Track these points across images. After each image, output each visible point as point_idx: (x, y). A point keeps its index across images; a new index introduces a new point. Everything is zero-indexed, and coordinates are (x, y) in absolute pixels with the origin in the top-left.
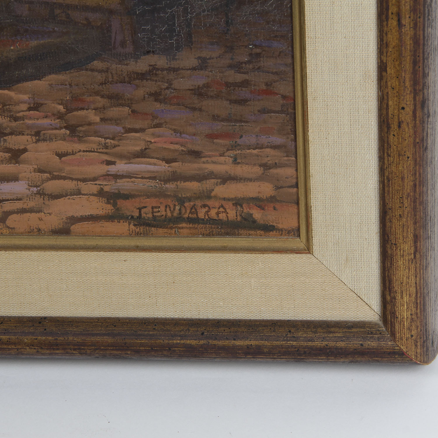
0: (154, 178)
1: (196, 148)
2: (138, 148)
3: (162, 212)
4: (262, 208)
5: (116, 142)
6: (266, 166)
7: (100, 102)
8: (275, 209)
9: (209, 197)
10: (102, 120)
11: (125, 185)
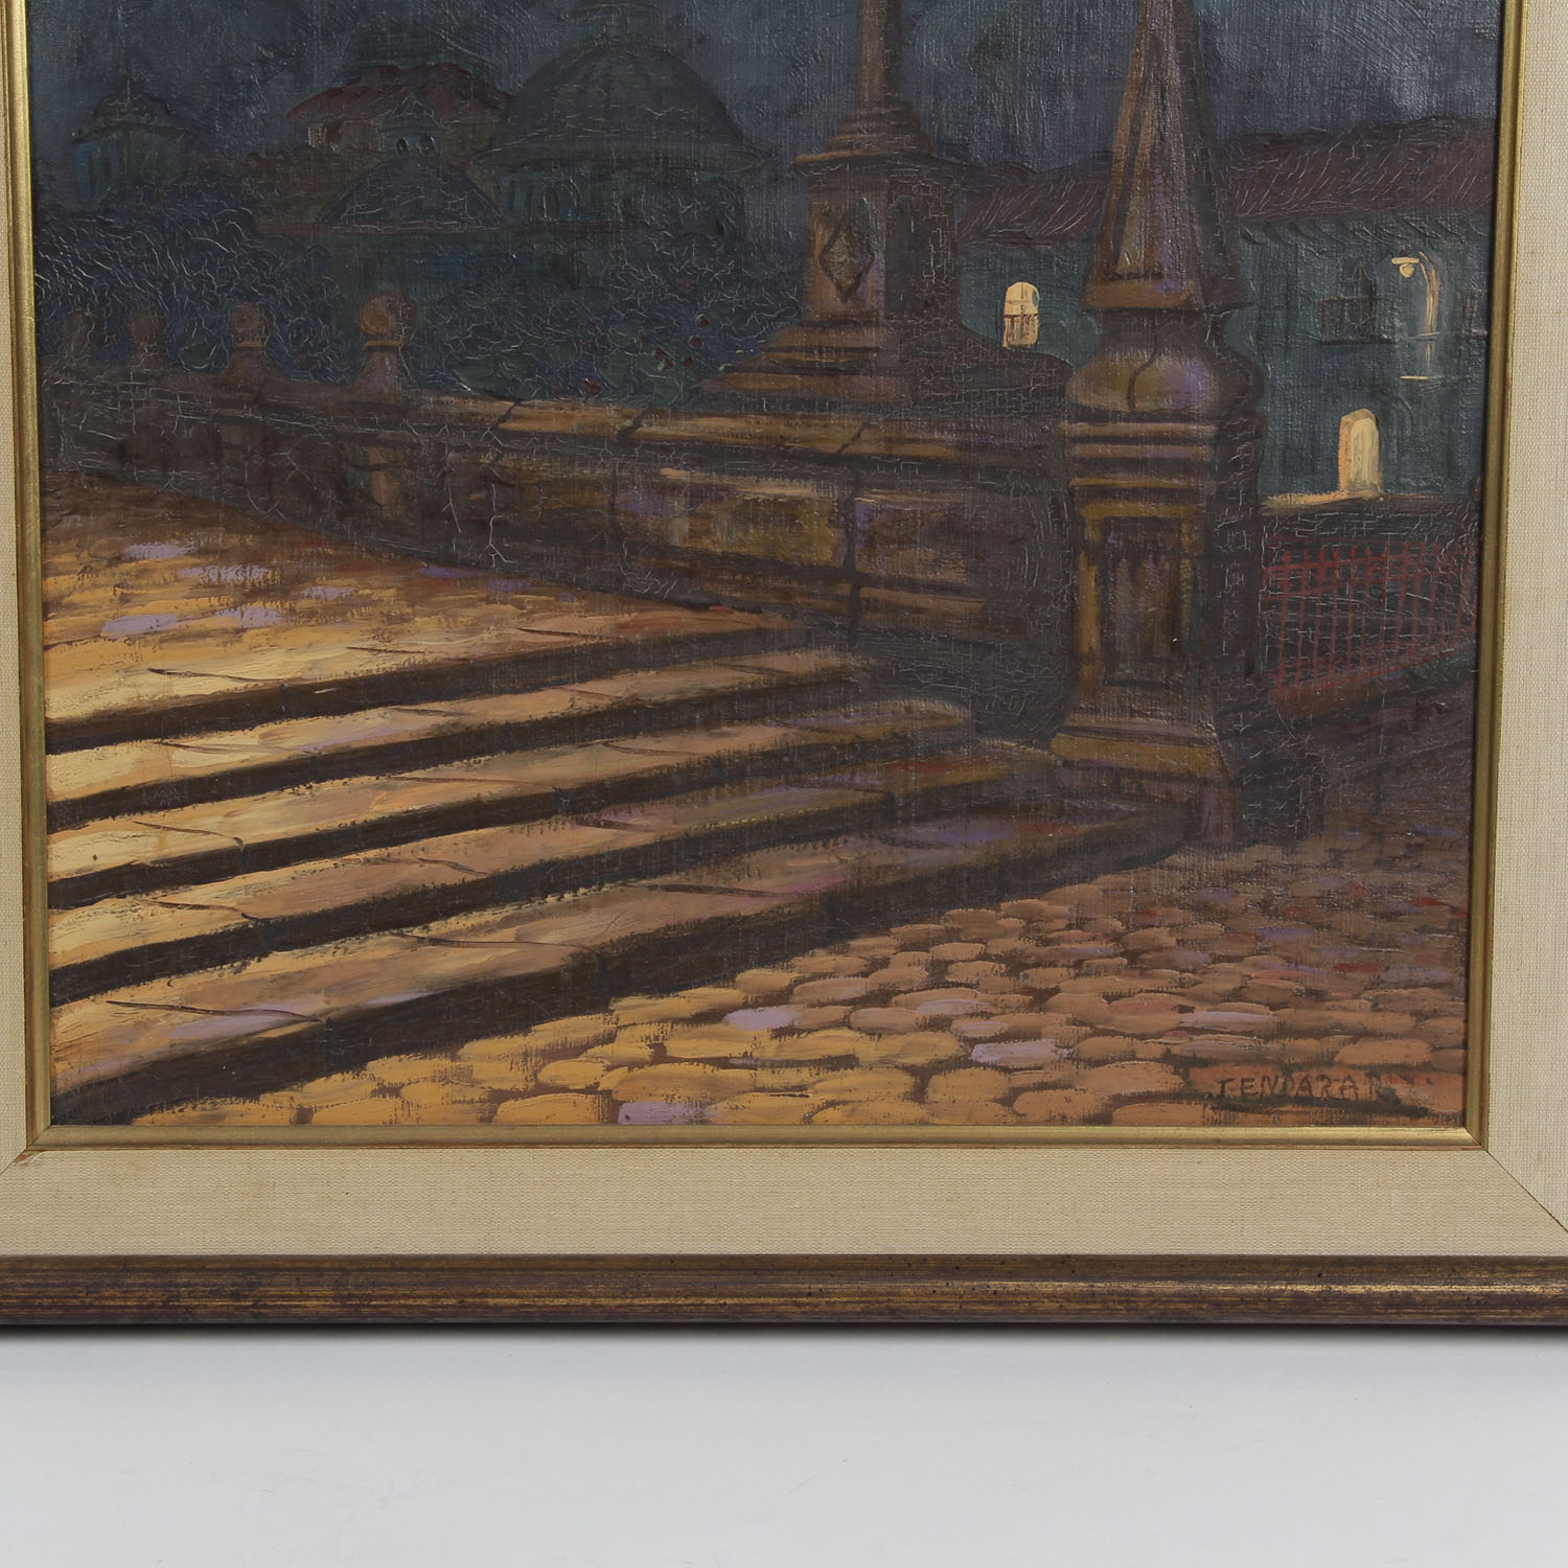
0: (1250, 1033)
1: (1323, 985)
2: (1230, 987)
3: (1257, 1087)
4: (1410, 1081)
5: (1197, 978)
6: (1420, 1015)
7: (1179, 915)
8: (1428, 1081)
9: (1330, 1064)
10: (1178, 941)
11: (1204, 1044)
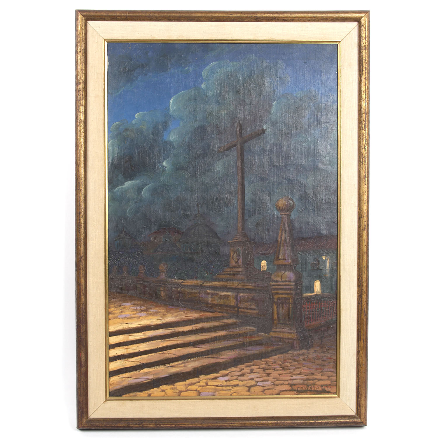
0: (302, 380)
1: (313, 372)
2: (299, 372)
3: (303, 389)
4: (327, 387)
5: (293, 371)
6: (329, 377)
7: (290, 361)
8: (330, 387)
9: (315, 385)
10: (290, 365)
11: (295, 382)
